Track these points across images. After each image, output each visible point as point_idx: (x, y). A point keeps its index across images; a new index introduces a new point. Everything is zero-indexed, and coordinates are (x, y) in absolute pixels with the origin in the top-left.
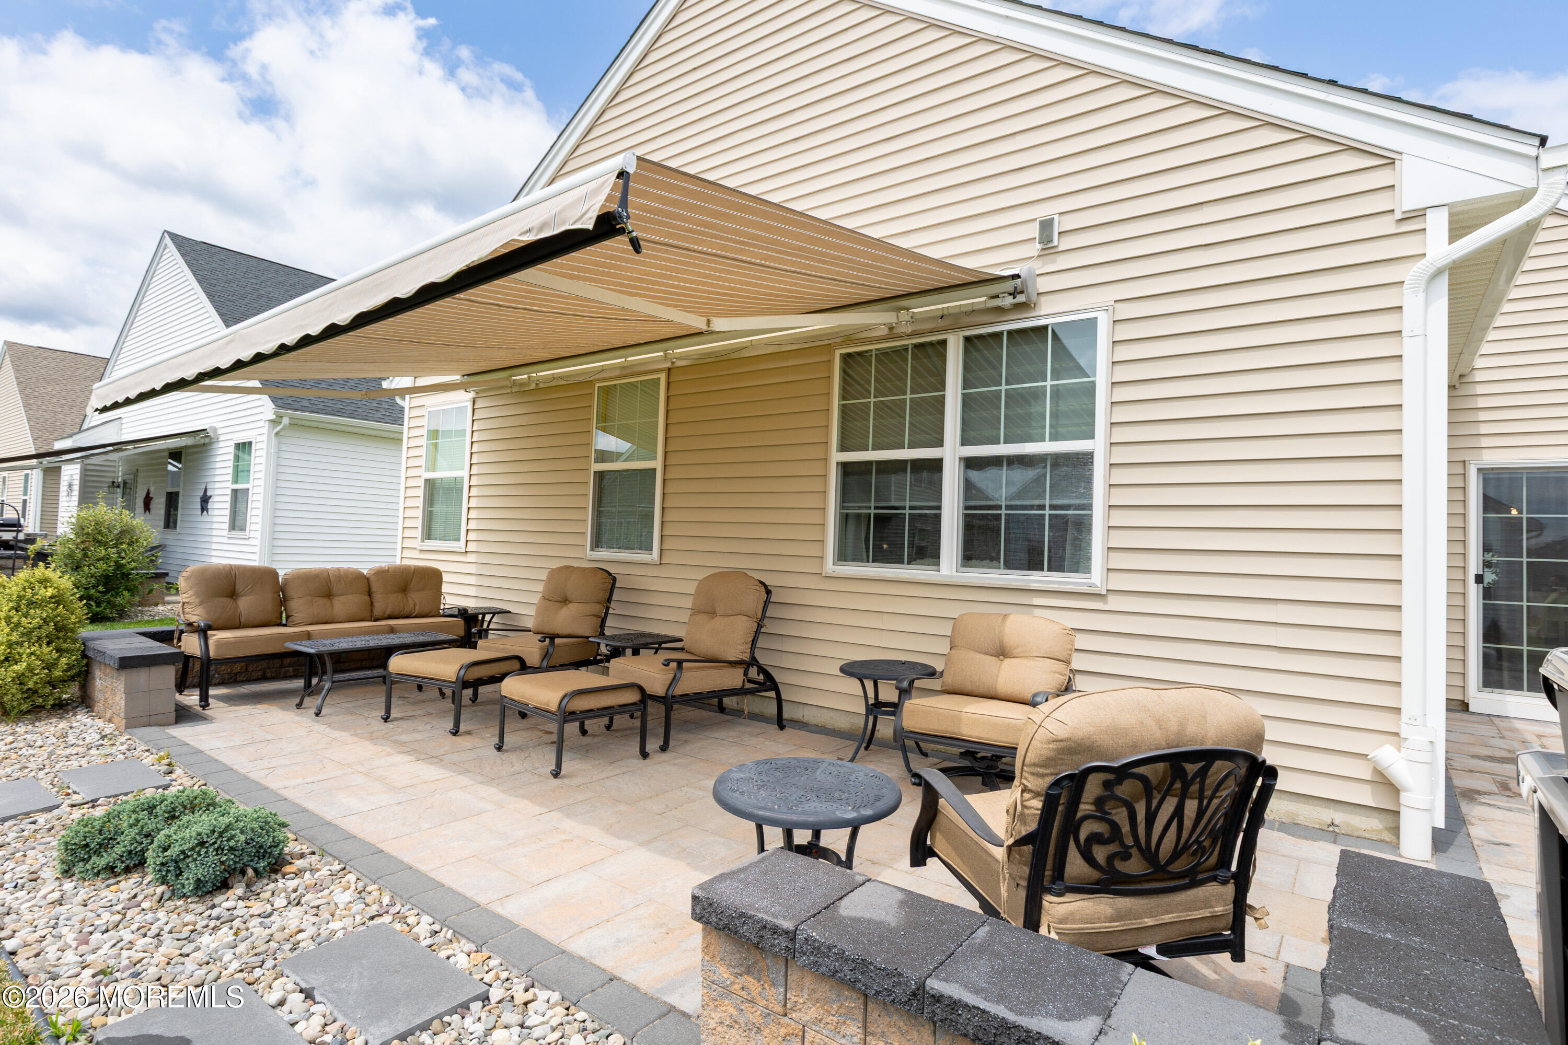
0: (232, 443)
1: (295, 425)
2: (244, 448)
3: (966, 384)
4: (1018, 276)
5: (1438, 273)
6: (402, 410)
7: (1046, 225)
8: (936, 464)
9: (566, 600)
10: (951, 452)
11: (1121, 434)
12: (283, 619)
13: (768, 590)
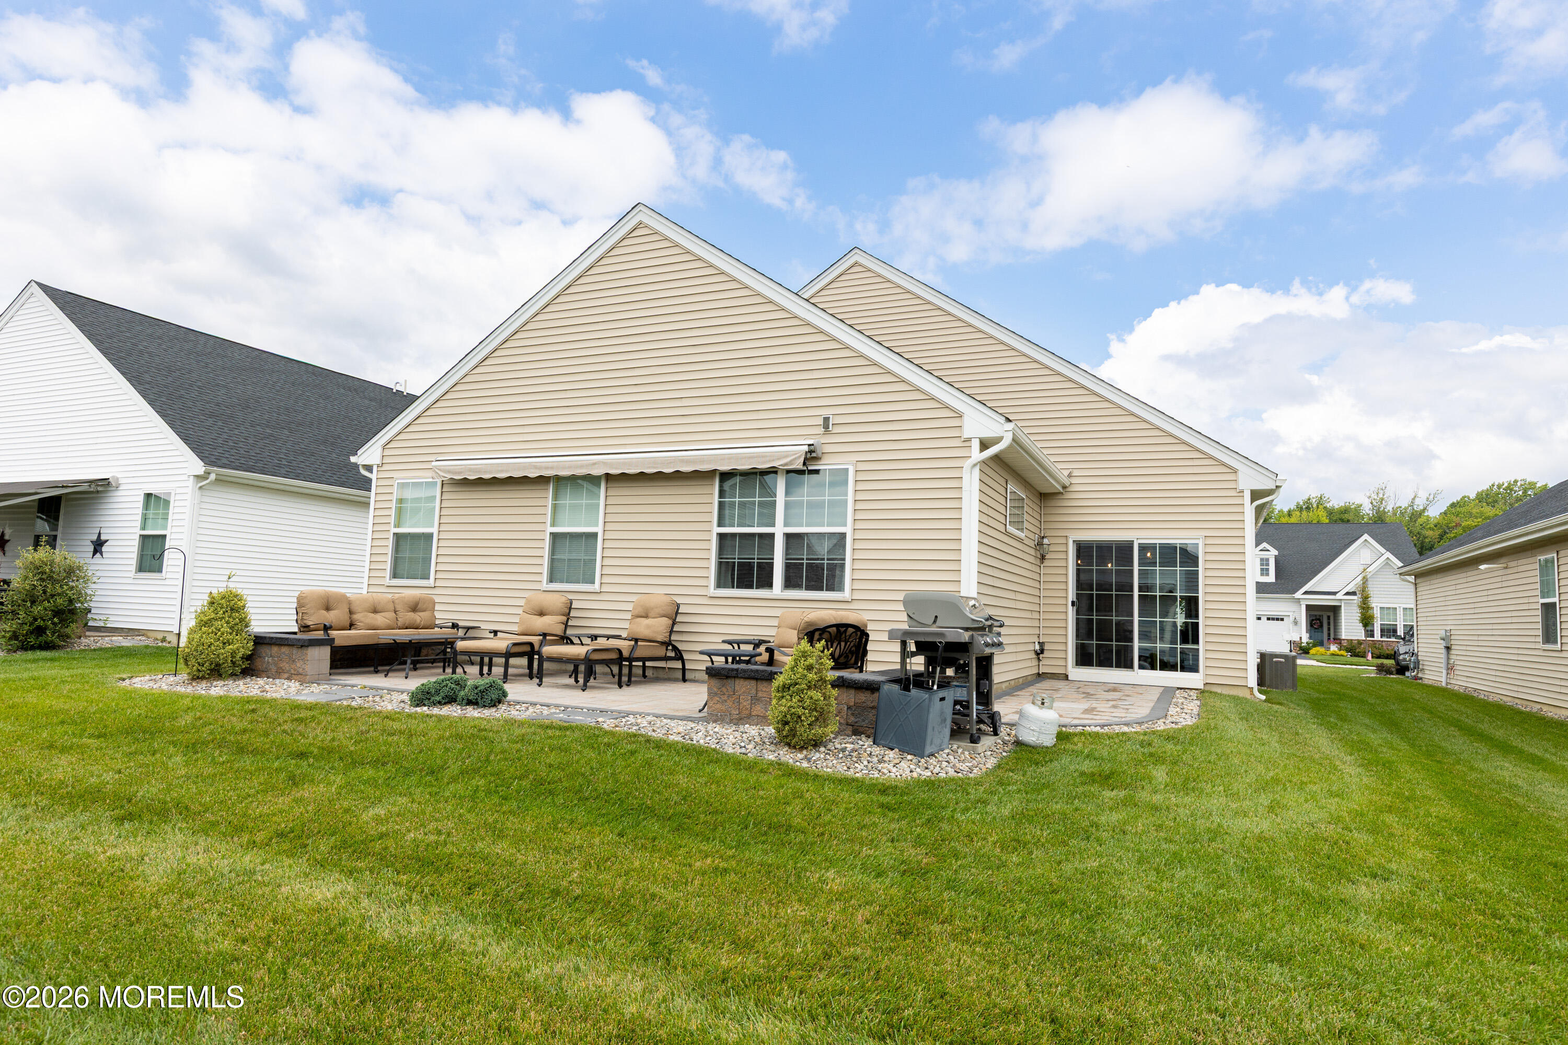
0: (141, 493)
1: (219, 481)
2: (153, 500)
3: (787, 493)
4: (813, 445)
5: (975, 465)
6: (369, 481)
7: (826, 420)
8: (771, 536)
9: (541, 614)
10: (779, 530)
11: (859, 525)
12: (351, 626)
13: (678, 606)
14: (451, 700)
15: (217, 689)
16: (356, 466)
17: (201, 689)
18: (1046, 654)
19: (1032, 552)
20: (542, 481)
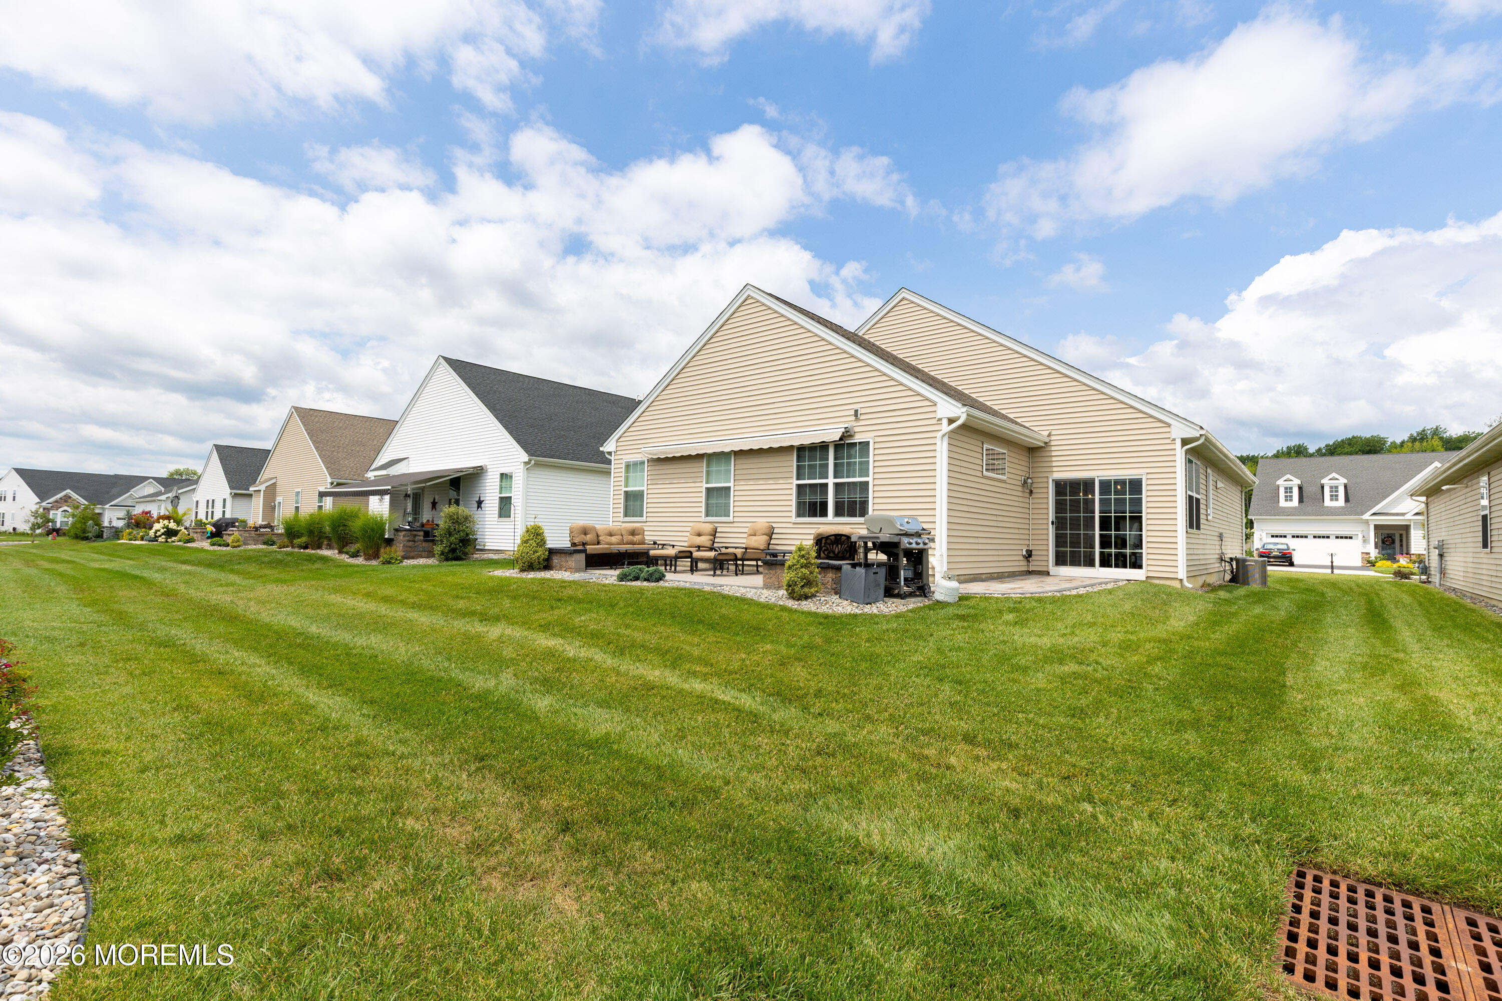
0: (499, 473)
1: (537, 464)
2: (505, 477)
3: (835, 459)
4: (848, 427)
5: (944, 435)
6: (611, 460)
7: (856, 411)
8: (826, 485)
9: (699, 535)
10: (831, 481)
11: (876, 476)
12: (598, 543)
13: (773, 528)
14: (637, 579)
15: (531, 575)
16: (603, 452)
17: (524, 575)
18: (1033, 558)
19: (1020, 489)
20: (699, 457)
